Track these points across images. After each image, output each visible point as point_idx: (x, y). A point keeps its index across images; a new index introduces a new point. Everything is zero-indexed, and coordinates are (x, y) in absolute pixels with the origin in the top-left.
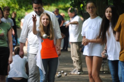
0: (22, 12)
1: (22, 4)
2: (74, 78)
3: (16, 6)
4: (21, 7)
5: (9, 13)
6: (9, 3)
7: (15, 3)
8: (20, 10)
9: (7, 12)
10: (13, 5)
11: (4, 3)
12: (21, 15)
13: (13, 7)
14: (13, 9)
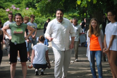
0: (43, 18)
1: (43, 13)
2: (79, 65)
3: (39, 14)
4: (43, 15)
5: (34, 19)
6: (35, 12)
7: (39, 13)
8: (42, 17)
9: (33, 19)
10: (37, 14)
11: (31, 12)
12: (43, 20)
13: (37, 15)
14: (37, 16)
